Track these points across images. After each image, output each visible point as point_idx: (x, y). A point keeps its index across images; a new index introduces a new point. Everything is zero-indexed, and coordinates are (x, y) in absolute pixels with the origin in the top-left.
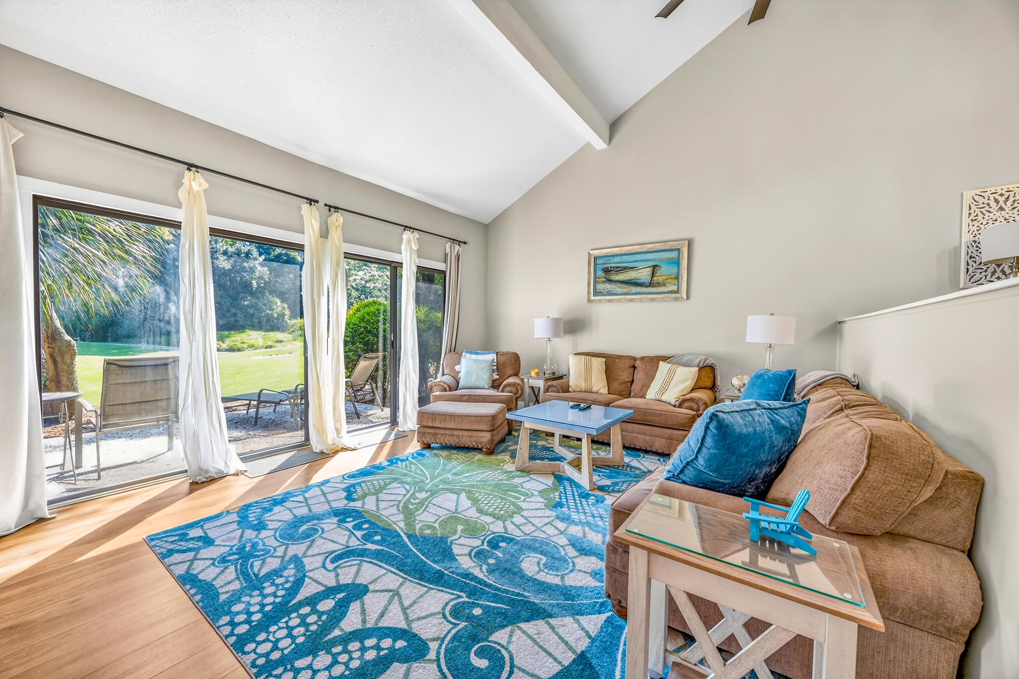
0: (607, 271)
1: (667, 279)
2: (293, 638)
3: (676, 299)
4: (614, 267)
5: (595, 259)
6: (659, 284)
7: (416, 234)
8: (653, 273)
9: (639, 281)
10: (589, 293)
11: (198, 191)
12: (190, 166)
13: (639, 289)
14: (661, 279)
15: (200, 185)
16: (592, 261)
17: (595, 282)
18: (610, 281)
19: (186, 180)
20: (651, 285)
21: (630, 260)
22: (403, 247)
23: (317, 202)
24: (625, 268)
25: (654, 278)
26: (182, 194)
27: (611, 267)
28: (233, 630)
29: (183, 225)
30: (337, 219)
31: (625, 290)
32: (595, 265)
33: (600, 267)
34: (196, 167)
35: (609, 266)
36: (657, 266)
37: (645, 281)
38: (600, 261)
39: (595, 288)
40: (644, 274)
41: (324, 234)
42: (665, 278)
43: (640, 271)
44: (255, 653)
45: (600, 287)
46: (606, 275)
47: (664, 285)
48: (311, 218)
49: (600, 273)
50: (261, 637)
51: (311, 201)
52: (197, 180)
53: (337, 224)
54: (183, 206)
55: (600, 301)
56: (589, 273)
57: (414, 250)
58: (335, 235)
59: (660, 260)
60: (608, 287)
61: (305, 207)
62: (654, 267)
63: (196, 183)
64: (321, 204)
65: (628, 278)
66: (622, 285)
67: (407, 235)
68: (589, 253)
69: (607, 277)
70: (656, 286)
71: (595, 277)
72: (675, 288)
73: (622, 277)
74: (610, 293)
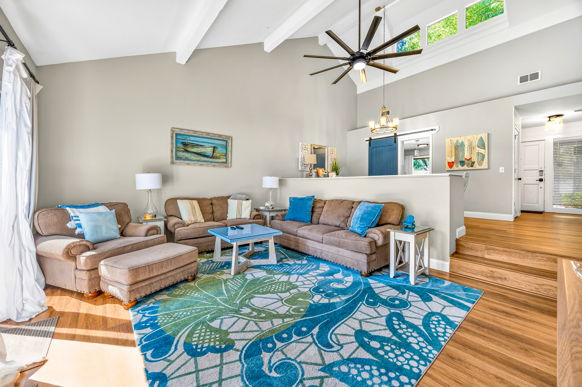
0: (185, 144)
1: (221, 155)
2: (402, 353)
3: (226, 167)
4: (190, 143)
5: (177, 134)
6: (216, 158)
8: (214, 151)
9: (206, 154)
10: (172, 157)
13: (206, 159)
14: (218, 155)
16: (174, 136)
17: (177, 151)
18: (187, 151)
20: (212, 157)
21: (200, 141)
24: (198, 145)
25: (214, 154)
27: (188, 143)
28: (406, 384)
31: (198, 159)
32: (177, 139)
36: (216, 147)
37: (210, 154)
39: (176, 155)
40: (209, 151)
42: (220, 154)
43: (207, 148)
44: (419, 366)
45: (181, 154)
46: (185, 147)
47: (219, 158)
50: (407, 367)
55: (179, 163)
56: (172, 143)
59: (217, 144)
60: (186, 155)
62: (214, 147)
65: (199, 151)
66: (196, 155)
68: (172, 130)
69: (185, 148)
70: (215, 158)
71: (177, 147)
72: (224, 160)
73: (195, 150)
74: (186, 159)
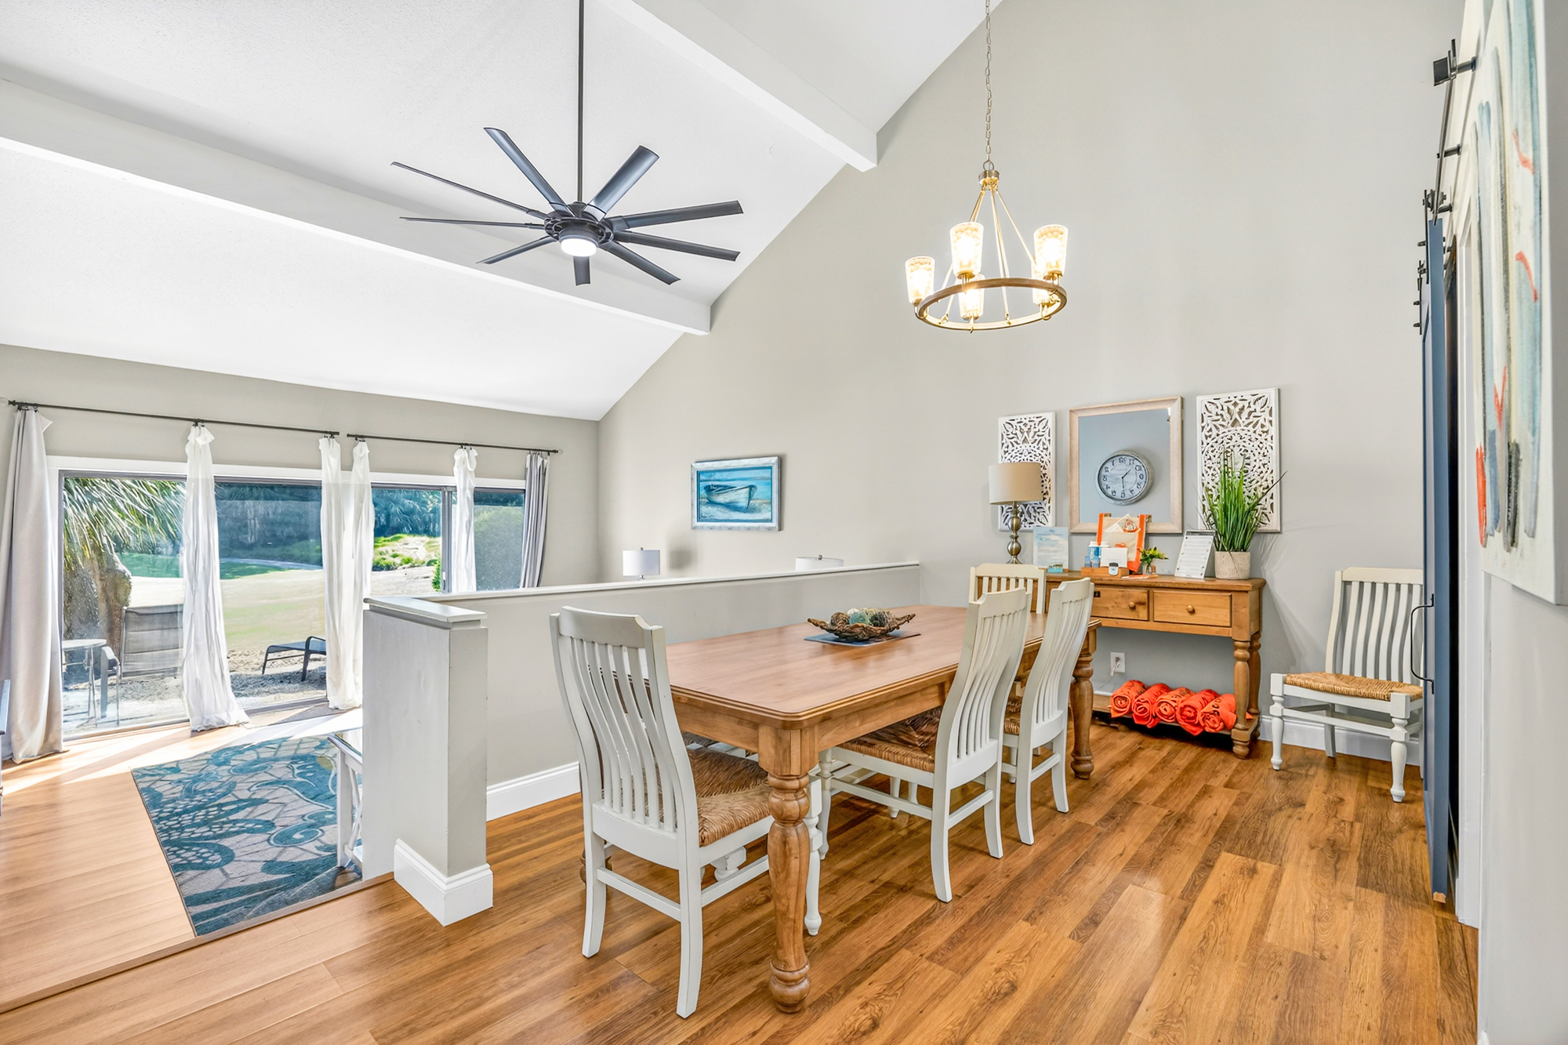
0: (708, 489)
1: (761, 504)
3: (769, 529)
4: (715, 486)
5: (699, 473)
6: (755, 510)
7: (474, 452)
8: (749, 495)
9: (737, 505)
10: (693, 517)
11: (204, 446)
12: (196, 422)
13: (737, 515)
14: (756, 503)
15: (205, 439)
16: (695, 476)
17: (699, 504)
18: (711, 503)
19: (191, 437)
20: (747, 510)
21: (731, 478)
22: (455, 469)
23: (338, 433)
24: (726, 488)
25: (751, 502)
26: (188, 450)
27: (713, 485)
29: (188, 478)
30: (362, 449)
31: (726, 516)
32: (698, 482)
33: (702, 484)
34: (203, 421)
35: (710, 483)
36: (753, 486)
37: (743, 504)
38: (702, 477)
39: (698, 511)
40: (742, 496)
41: (347, 466)
42: (760, 501)
43: (738, 492)
45: (704, 509)
46: (708, 494)
47: (759, 511)
48: (330, 452)
49: (703, 493)
51: (333, 434)
52: (202, 435)
53: (362, 455)
54: (189, 460)
55: (702, 527)
56: (693, 492)
57: (470, 472)
58: (361, 466)
59: (757, 479)
60: (709, 510)
61: (323, 442)
62: (751, 487)
63: (201, 438)
64: (343, 434)
65: (727, 501)
66: (722, 509)
67: (460, 454)
68: (692, 466)
69: (709, 497)
70: (752, 512)
71: (698, 498)
72: (767, 515)
73: (721, 499)
74: (713, 519)
